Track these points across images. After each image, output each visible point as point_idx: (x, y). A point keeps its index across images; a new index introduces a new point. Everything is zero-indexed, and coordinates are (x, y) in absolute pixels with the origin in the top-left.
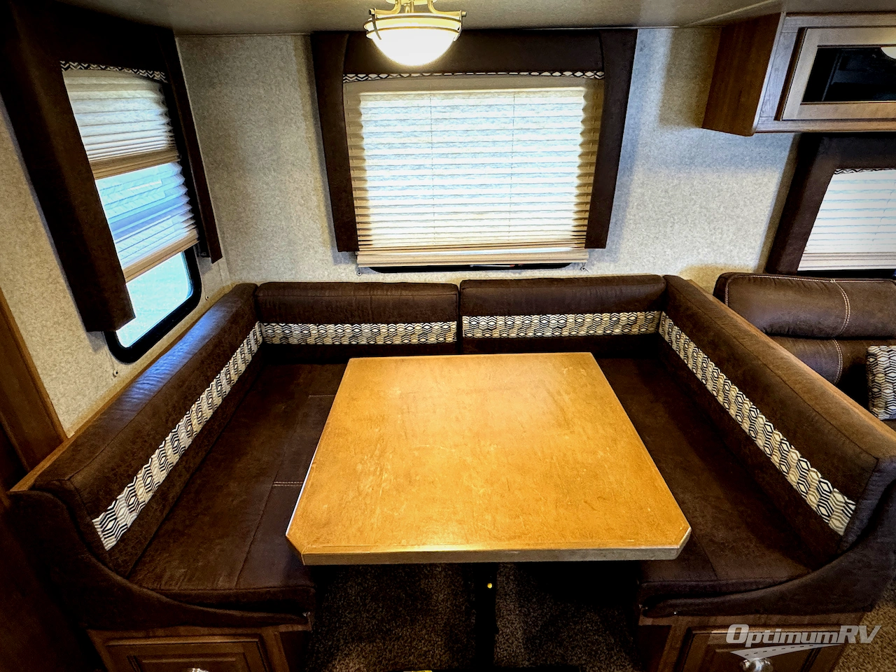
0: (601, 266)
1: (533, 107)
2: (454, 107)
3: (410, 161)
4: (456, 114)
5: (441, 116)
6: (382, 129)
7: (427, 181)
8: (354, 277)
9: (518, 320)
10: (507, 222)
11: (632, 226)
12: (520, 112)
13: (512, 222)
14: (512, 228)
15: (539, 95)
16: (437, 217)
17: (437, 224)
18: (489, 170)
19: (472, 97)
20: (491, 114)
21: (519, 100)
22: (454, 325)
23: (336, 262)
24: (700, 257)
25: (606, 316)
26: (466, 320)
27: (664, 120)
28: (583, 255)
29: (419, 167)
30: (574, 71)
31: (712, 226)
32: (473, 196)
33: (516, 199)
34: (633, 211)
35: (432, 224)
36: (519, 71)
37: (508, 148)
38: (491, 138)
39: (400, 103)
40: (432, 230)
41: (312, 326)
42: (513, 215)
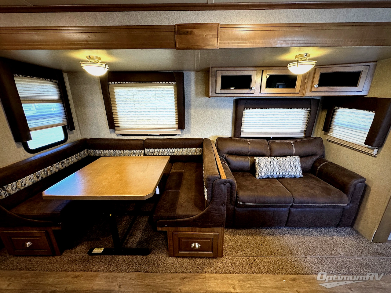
0: (186, 135)
1: (160, 91)
2: (139, 91)
3: (129, 105)
4: (140, 93)
5: (136, 93)
6: (121, 96)
7: (134, 110)
8: (116, 137)
9: (161, 150)
10: (157, 122)
11: (193, 124)
12: (157, 92)
13: (158, 122)
14: (158, 124)
15: (161, 88)
16: (137, 120)
17: (137, 122)
18: (150, 107)
19: (144, 88)
20: (149, 93)
21: (156, 90)
22: (143, 151)
23: (111, 133)
24: (214, 133)
25: (186, 149)
26: (146, 149)
27: (197, 95)
28: (179, 132)
29: (131, 106)
30: (168, 82)
31: (216, 124)
32: (147, 115)
33: (158, 116)
34: (193, 120)
35: (136, 122)
36: (154, 82)
37: (155, 102)
38: (150, 99)
39: (125, 90)
40: (136, 124)
41: (102, 151)
42: (158, 120)
